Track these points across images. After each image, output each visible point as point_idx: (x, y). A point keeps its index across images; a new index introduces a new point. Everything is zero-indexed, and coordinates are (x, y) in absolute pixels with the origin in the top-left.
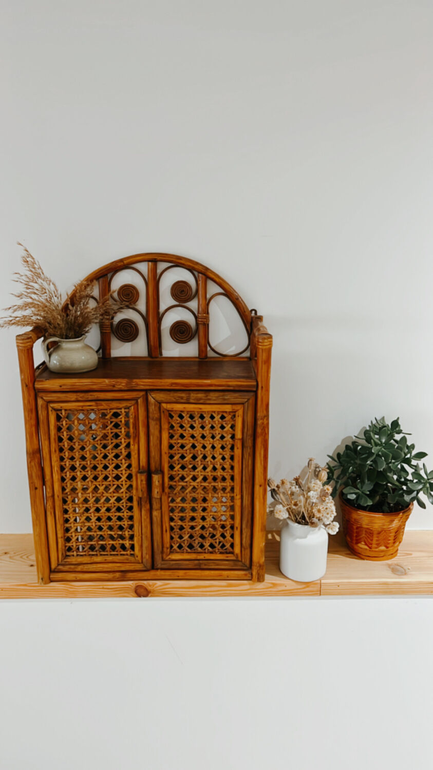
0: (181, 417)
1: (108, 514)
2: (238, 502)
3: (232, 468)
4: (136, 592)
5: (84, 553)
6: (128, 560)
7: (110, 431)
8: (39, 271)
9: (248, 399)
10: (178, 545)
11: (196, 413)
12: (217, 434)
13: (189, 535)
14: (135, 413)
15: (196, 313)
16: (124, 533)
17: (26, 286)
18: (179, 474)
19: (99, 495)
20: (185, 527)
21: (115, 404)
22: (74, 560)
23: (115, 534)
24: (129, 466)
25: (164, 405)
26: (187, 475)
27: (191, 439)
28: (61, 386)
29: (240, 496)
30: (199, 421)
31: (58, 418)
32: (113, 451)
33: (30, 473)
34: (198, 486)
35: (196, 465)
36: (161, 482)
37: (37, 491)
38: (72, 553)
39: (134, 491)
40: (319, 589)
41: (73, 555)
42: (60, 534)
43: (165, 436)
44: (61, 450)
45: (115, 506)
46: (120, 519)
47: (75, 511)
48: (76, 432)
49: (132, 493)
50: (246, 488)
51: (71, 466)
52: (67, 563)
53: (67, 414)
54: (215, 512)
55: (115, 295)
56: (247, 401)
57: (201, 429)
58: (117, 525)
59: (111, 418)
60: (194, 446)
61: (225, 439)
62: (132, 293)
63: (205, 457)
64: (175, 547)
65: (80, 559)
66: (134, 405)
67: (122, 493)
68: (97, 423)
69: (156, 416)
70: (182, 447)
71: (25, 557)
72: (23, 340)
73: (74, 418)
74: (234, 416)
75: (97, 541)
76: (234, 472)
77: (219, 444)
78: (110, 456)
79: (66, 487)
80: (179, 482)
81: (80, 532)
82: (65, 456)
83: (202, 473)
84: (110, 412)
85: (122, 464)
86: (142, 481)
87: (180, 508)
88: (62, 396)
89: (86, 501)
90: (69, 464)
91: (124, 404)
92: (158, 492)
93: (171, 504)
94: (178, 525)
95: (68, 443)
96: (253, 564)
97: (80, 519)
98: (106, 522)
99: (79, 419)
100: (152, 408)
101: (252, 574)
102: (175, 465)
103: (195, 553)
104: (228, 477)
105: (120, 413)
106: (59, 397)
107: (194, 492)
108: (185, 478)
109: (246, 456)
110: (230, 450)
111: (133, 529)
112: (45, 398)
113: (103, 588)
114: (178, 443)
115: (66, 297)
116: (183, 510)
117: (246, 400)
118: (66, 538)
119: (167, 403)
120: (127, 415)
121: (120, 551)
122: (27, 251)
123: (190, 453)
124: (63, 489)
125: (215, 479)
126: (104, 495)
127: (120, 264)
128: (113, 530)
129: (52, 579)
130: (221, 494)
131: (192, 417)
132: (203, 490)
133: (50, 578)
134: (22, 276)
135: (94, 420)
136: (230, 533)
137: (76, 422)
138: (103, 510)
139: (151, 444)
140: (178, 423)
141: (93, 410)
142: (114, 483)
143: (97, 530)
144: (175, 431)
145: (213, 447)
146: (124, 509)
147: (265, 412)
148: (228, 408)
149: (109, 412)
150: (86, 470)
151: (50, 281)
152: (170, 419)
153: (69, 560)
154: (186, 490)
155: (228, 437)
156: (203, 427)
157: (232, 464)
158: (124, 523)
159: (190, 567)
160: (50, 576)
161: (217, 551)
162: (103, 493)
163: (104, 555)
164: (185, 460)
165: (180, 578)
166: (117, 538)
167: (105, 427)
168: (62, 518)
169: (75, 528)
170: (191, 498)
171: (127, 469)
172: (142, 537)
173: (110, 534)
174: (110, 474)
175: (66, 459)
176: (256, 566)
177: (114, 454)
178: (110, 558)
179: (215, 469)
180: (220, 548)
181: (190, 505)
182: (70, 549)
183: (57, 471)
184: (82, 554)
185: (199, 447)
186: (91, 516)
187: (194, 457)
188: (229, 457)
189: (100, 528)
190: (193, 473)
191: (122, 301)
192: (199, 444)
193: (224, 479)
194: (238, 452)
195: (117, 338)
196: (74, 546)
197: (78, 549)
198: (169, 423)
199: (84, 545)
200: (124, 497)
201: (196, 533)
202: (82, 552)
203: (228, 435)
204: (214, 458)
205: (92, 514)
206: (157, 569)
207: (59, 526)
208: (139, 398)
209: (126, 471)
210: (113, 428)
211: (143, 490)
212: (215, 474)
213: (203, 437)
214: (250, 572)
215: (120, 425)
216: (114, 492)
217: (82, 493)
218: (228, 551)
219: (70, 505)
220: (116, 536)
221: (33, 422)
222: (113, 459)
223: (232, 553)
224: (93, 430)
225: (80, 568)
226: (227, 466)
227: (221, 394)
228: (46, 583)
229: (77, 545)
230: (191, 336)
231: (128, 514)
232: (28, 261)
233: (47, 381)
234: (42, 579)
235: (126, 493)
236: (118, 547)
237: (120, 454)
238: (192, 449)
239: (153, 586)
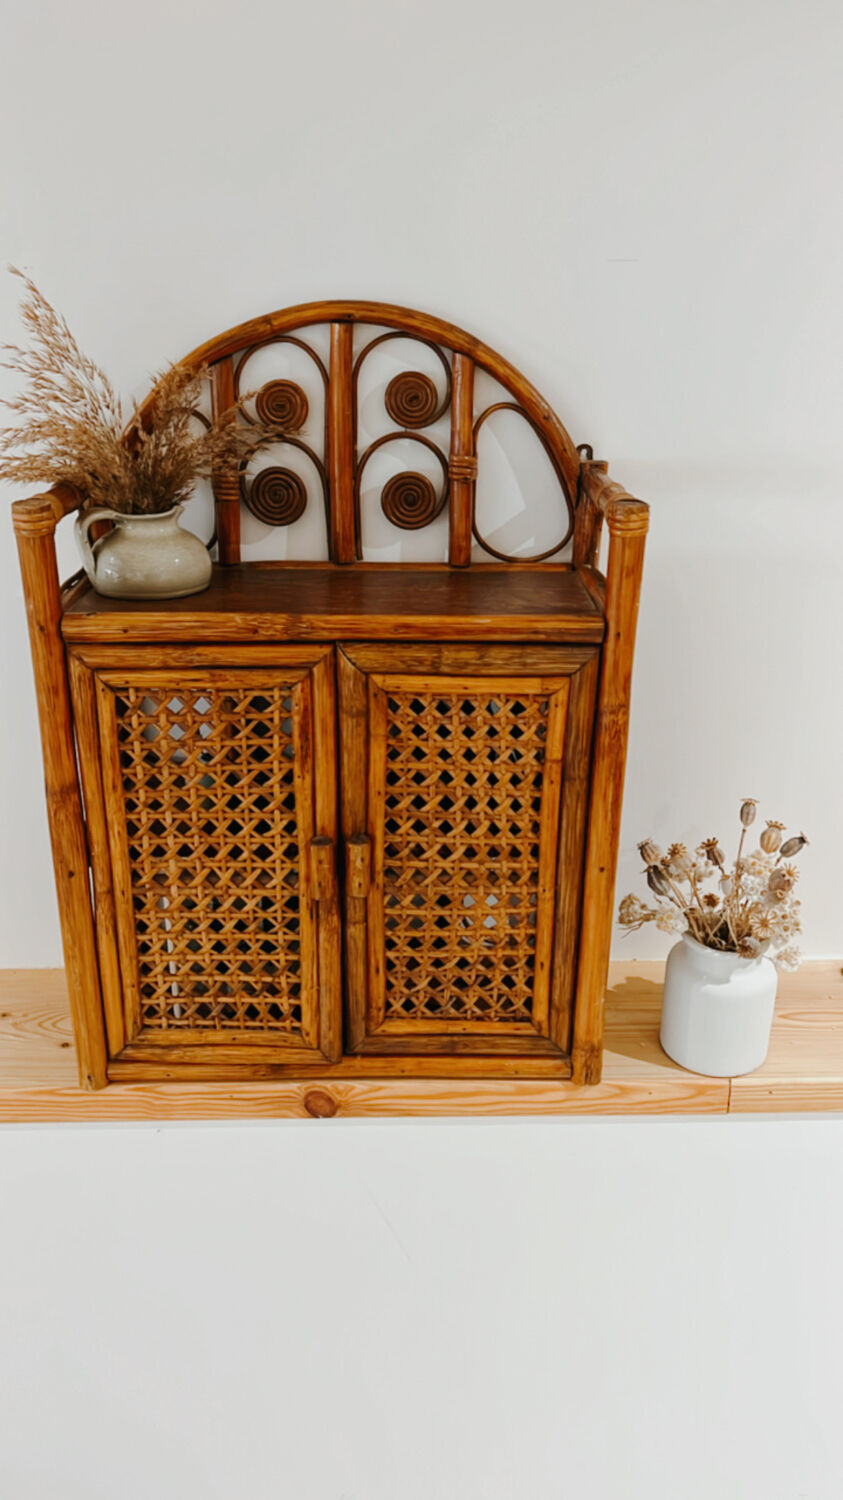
0: (417, 707)
1: (240, 936)
2: (546, 907)
3: (536, 827)
4: (307, 1106)
5: (185, 1022)
6: (285, 1041)
7: (244, 743)
8: (65, 342)
9: (584, 665)
10: (403, 1000)
11: (454, 699)
12: (503, 748)
13: (429, 979)
14: (305, 700)
15: (446, 454)
16: (277, 980)
17: (34, 379)
18: (408, 843)
19: (219, 892)
20: (420, 961)
21: (258, 678)
22: (160, 1037)
23: (256, 982)
24: (291, 827)
25: (377, 679)
26: (427, 843)
27: (440, 760)
28: (125, 631)
29: (552, 891)
30: (460, 718)
31: (121, 709)
32: (253, 790)
33: (55, 836)
34: (453, 868)
35: (451, 822)
36: (367, 861)
37: (73, 879)
38: (157, 1022)
39: (302, 885)
40: (726, 1101)
41: (160, 1026)
42: (129, 977)
43: (378, 752)
44: (128, 785)
45: (255, 919)
46: (268, 947)
47: (162, 926)
48: (164, 743)
49: (298, 889)
50: (567, 873)
51: (151, 822)
52: (146, 1043)
53: (140, 700)
54: (492, 929)
55: (250, 407)
56: (579, 669)
57: (464, 738)
58: (260, 961)
59: (247, 712)
60: (446, 778)
61: (521, 761)
62: (290, 402)
63: (471, 803)
64: (397, 1006)
65: (176, 1036)
66: (302, 682)
67: (274, 887)
68: (213, 722)
69: (358, 705)
70: (419, 778)
71: (48, 1024)
72: (29, 512)
73: (154, 709)
74: (547, 705)
75: (216, 996)
76: (538, 837)
77: (507, 771)
78: (246, 802)
79: (141, 872)
80: (409, 860)
81: (175, 975)
82: (138, 799)
83: (464, 841)
84: (245, 697)
85: (273, 820)
86: (320, 862)
87: (410, 919)
88: (130, 656)
89: (189, 905)
90: (149, 819)
91: (279, 678)
92: (360, 885)
93: (389, 911)
94: (404, 957)
95: (144, 769)
96: (575, 1045)
97: (175, 946)
98: (236, 955)
99: (169, 713)
100: (347, 686)
101: (572, 1068)
102: (399, 822)
103: (441, 1018)
104: (525, 849)
105: (269, 699)
106: (122, 659)
107: (444, 884)
108: (423, 851)
109: (570, 800)
110: (532, 787)
111: (298, 973)
112: (86, 659)
113: (232, 1099)
114: (409, 770)
115: (133, 412)
116: (417, 923)
117: (578, 666)
118: (142, 986)
119: (384, 673)
120: (286, 708)
121: (269, 1021)
122: (34, 290)
123: (437, 794)
124: (136, 876)
125: (494, 852)
126: (230, 891)
127: (262, 328)
128: (253, 972)
129: (111, 1077)
130: (508, 887)
131: (443, 708)
132: (464, 878)
133: (107, 1074)
134: (24, 353)
135: (205, 714)
136: (525, 976)
137: (163, 718)
138: (229, 926)
139: (345, 772)
140: (409, 723)
141: (203, 690)
142: (255, 865)
143: (216, 972)
144: (401, 741)
145: (493, 780)
146: (278, 926)
147: (621, 695)
148: (532, 686)
149: (242, 696)
150: (188, 834)
151: (93, 368)
152: (390, 711)
153: (152, 1036)
154: (426, 877)
155: (529, 757)
156: (469, 733)
157: (536, 818)
158: (277, 957)
159: (430, 1050)
160: (107, 1070)
161: (493, 1015)
162: (229, 887)
163: (231, 1027)
164: (424, 809)
165: (406, 1074)
166: (262, 990)
167: (233, 731)
168: (133, 941)
169: (165, 964)
170: (438, 897)
171: (284, 834)
172: (318, 991)
173: (244, 982)
174: (244, 844)
175: (140, 807)
176: (583, 1049)
177: (254, 797)
178: (246, 1036)
179: (494, 830)
180: (500, 1010)
181: (434, 913)
182: (152, 1012)
183: (119, 833)
184: (179, 1023)
185: (458, 779)
186: (201, 940)
187: (446, 803)
188: (530, 802)
189: (222, 968)
190: (442, 840)
191: (267, 422)
192: (458, 771)
193: (515, 853)
194: (550, 791)
195: (254, 514)
196: (163, 1005)
197: (171, 1012)
198: (389, 722)
199: (185, 1004)
200: (279, 897)
201: (445, 976)
202: (180, 1019)
203: (529, 751)
204: (493, 804)
205: (204, 934)
206: (355, 1055)
207: (125, 961)
208: (315, 663)
209: (282, 836)
210: (252, 735)
211: (323, 884)
212: (494, 841)
213: (469, 755)
214: (568, 1061)
215: (268, 730)
216: (254, 887)
217: (179, 887)
218: (519, 1015)
219: (152, 913)
220: (258, 987)
221: (61, 718)
222: (253, 808)
223: (529, 1020)
224: (205, 740)
225: (175, 1055)
226: (524, 824)
227: (518, 651)
228: (98, 1087)
229: (167, 1004)
230: (432, 512)
231: (287, 937)
232: (38, 315)
233: (92, 617)
234: (89, 1077)
235: (283, 888)
236: (263, 1010)
237: (268, 798)
238: (441, 784)
239: (346, 1094)
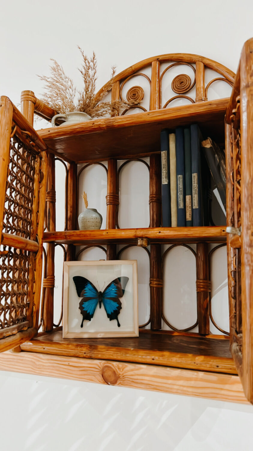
4: (103, 376)
62: (138, 93)
122: (56, 63)
151: (68, 79)
239: (123, 370)
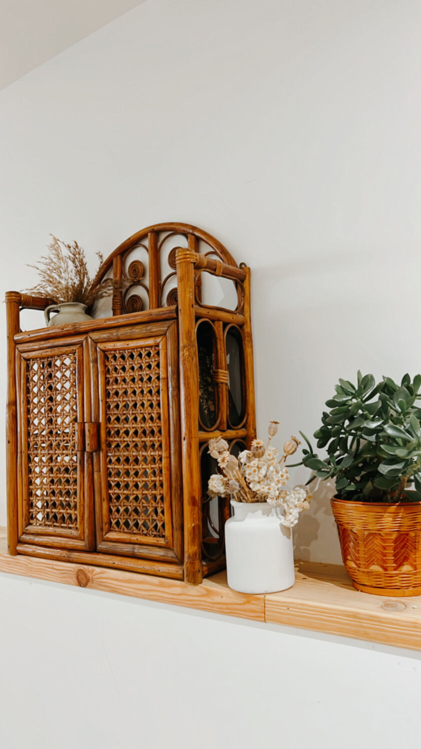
0: (115, 357)
1: (59, 475)
3: (159, 417)
4: (77, 579)
5: (42, 523)
6: (72, 534)
7: (62, 380)
10: (116, 520)
11: (127, 352)
12: (145, 375)
13: (125, 507)
14: (79, 357)
16: (70, 500)
18: (114, 428)
19: (53, 452)
20: (121, 496)
21: (64, 350)
22: (33, 529)
23: (64, 501)
24: (76, 419)
25: (99, 345)
26: (121, 428)
27: (123, 383)
28: (29, 335)
29: (168, 454)
30: (129, 362)
31: (28, 368)
32: (64, 402)
34: (130, 441)
35: (128, 416)
37: (10, 445)
38: (33, 521)
40: (263, 611)
41: (33, 524)
43: (102, 381)
44: (28, 401)
45: (64, 466)
46: (67, 481)
52: (28, 532)
55: (127, 271)
57: (131, 371)
58: (65, 489)
60: (126, 392)
61: (152, 381)
62: (137, 268)
63: (135, 405)
64: (114, 523)
66: (78, 348)
69: (93, 357)
70: (117, 393)
74: (159, 350)
75: (52, 508)
76: (161, 422)
77: (147, 387)
78: (62, 408)
80: (115, 437)
83: (133, 426)
85: (70, 416)
87: (116, 471)
91: (71, 348)
93: (109, 466)
94: (115, 493)
96: (184, 555)
98: (58, 485)
101: (183, 572)
102: (111, 417)
103: (130, 533)
104: (156, 430)
106: (29, 347)
107: (127, 450)
108: (120, 432)
110: (156, 394)
111: (77, 495)
112: (19, 348)
113: (53, 568)
114: (113, 389)
116: (118, 473)
119: (102, 342)
121: (68, 523)
122: (55, 239)
123: (123, 401)
125: (145, 432)
128: (63, 495)
129: (18, 551)
131: (123, 357)
132: (134, 447)
133: (16, 548)
136: (161, 507)
138: (56, 470)
139: (92, 391)
140: (112, 365)
143: (52, 495)
144: (110, 375)
145: (142, 392)
148: (152, 342)
152: (105, 360)
154: (120, 447)
155: (154, 378)
156: (133, 368)
157: (159, 411)
158: (70, 487)
161: (151, 532)
162: (56, 449)
163: (56, 526)
164: (119, 409)
170: (125, 458)
172: (84, 506)
173: (60, 501)
174: (61, 428)
177: (65, 405)
179: (144, 419)
180: (153, 530)
181: (124, 467)
182: (32, 517)
183: (24, 423)
185: (130, 393)
187: (126, 406)
188: (156, 403)
190: (126, 426)
191: (132, 278)
192: (130, 389)
193: (153, 432)
194: (163, 396)
196: (35, 513)
198: (106, 366)
200: (71, 454)
201: (130, 506)
203: (154, 375)
204: (143, 405)
205: (48, 474)
206: (98, 552)
207: (24, 486)
208: (83, 341)
209: (73, 424)
212: (144, 426)
213: (133, 380)
214: (182, 567)
217: (41, 450)
218: (160, 533)
219: (33, 463)
220: (65, 504)
223: (163, 536)
225: (36, 540)
226: (155, 415)
228: (12, 555)
231: (73, 476)
235: (72, 450)
236: (67, 517)
238: (124, 396)
239: (92, 573)
